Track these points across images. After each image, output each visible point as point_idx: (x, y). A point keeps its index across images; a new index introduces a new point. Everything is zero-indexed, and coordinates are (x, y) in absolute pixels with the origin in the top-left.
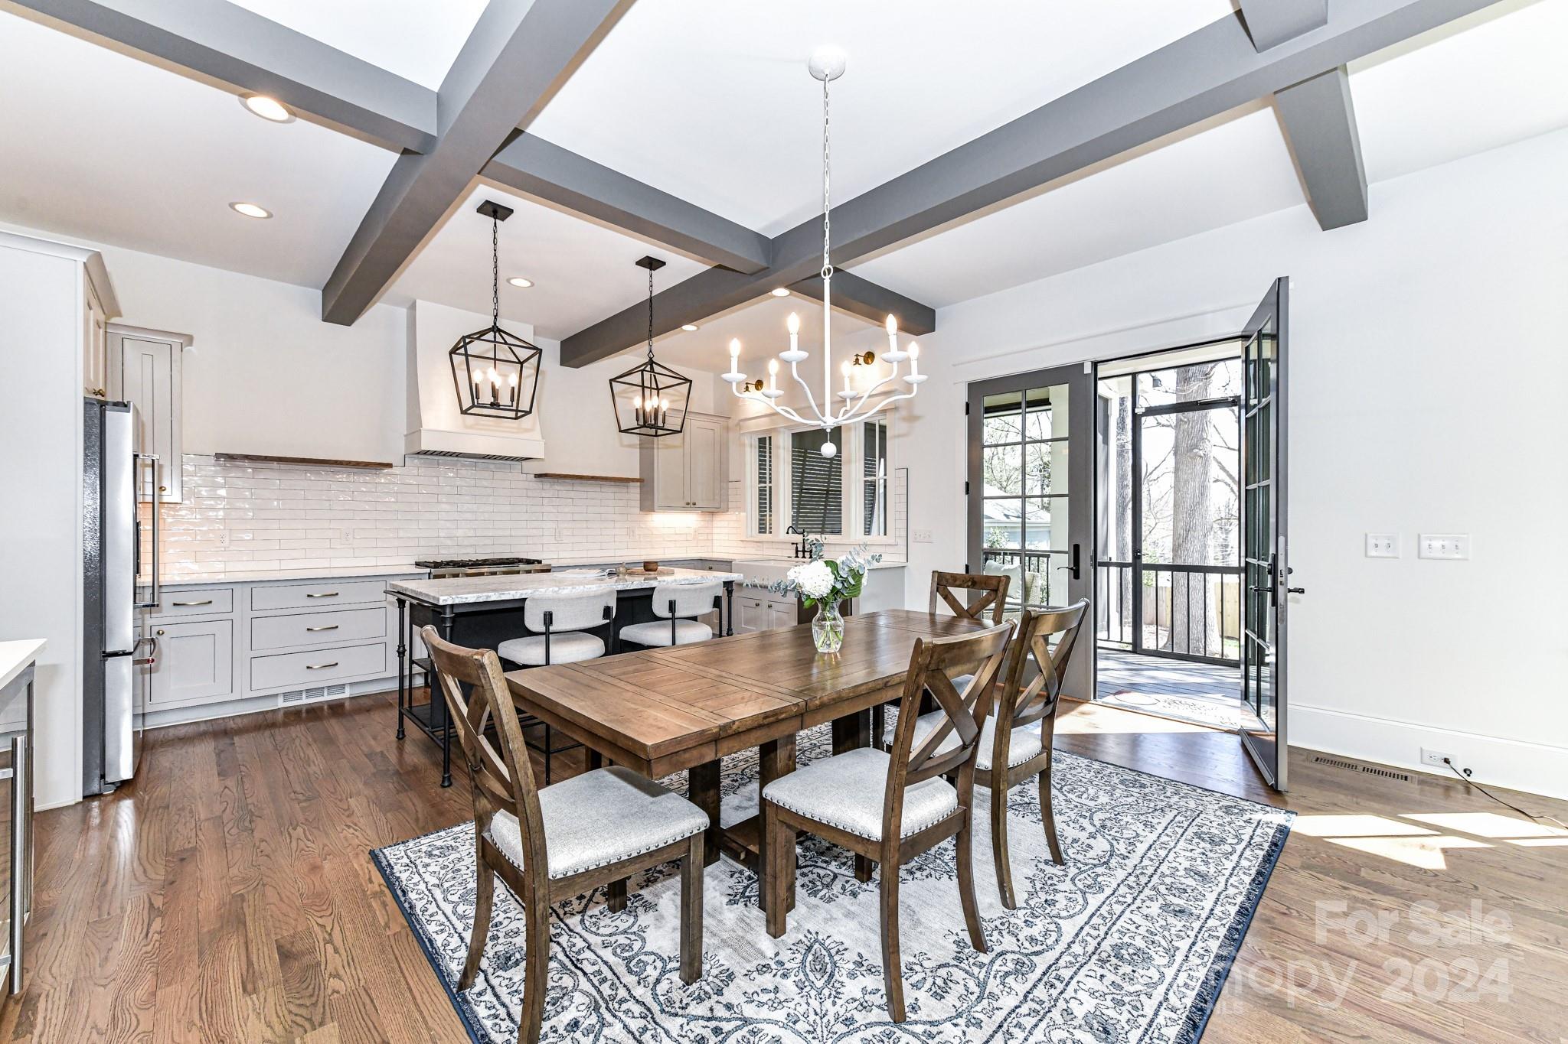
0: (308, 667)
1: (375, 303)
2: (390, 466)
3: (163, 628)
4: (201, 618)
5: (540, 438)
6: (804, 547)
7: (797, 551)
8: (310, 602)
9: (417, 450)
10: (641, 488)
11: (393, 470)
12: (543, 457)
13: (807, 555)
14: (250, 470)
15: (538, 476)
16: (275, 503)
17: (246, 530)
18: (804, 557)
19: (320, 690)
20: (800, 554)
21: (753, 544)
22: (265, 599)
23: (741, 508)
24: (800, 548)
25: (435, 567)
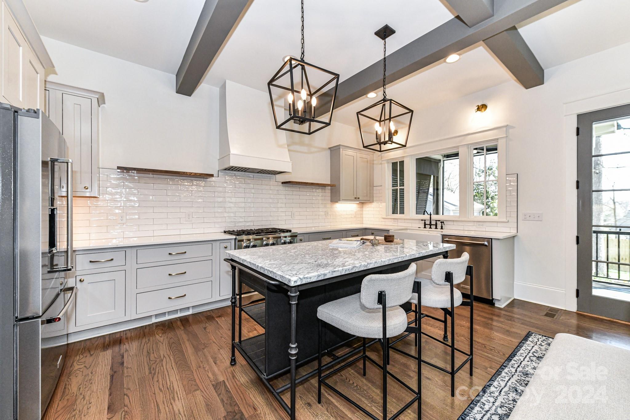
0: (169, 298)
1: (201, 83)
2: (212, 176)
3: (82, 278)
4: (106, 270)
5: (289, 161)
6: (430, 222)
7: (425, 224)
8: (170, 258)
9: (226, 166)
10: (331, 190)
11: (213, 179)
12: (290, 171)
13: (433, 227)
14: (136, 178)
15: (283, 183)
16: (151, 197)
17: (134, 214)
18: (430, 228)
19: (176, 311)
20: (428, 226)
21: (390, 220)
22: (145, 256)
23: (380, 201)
24: (428, 222)
25: (238, 235)
